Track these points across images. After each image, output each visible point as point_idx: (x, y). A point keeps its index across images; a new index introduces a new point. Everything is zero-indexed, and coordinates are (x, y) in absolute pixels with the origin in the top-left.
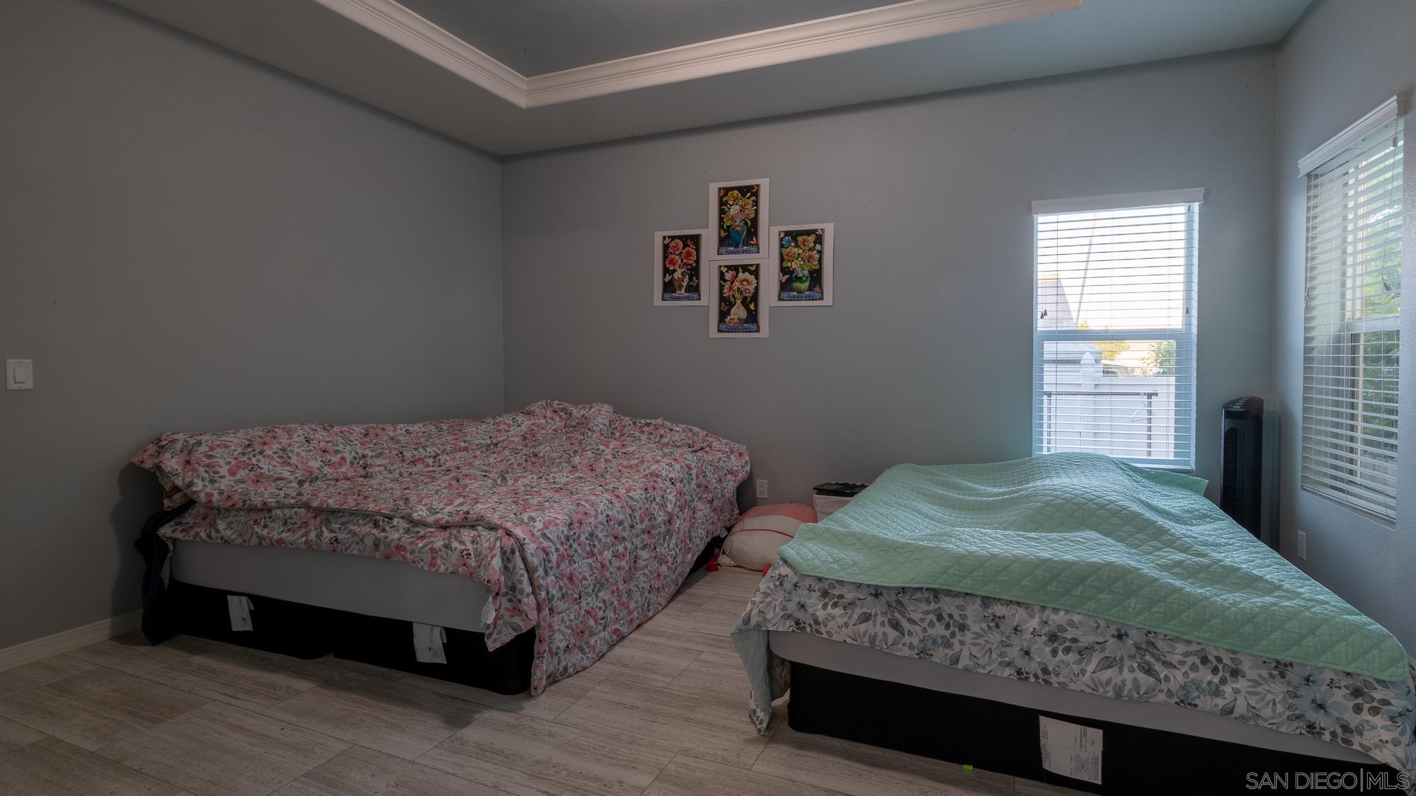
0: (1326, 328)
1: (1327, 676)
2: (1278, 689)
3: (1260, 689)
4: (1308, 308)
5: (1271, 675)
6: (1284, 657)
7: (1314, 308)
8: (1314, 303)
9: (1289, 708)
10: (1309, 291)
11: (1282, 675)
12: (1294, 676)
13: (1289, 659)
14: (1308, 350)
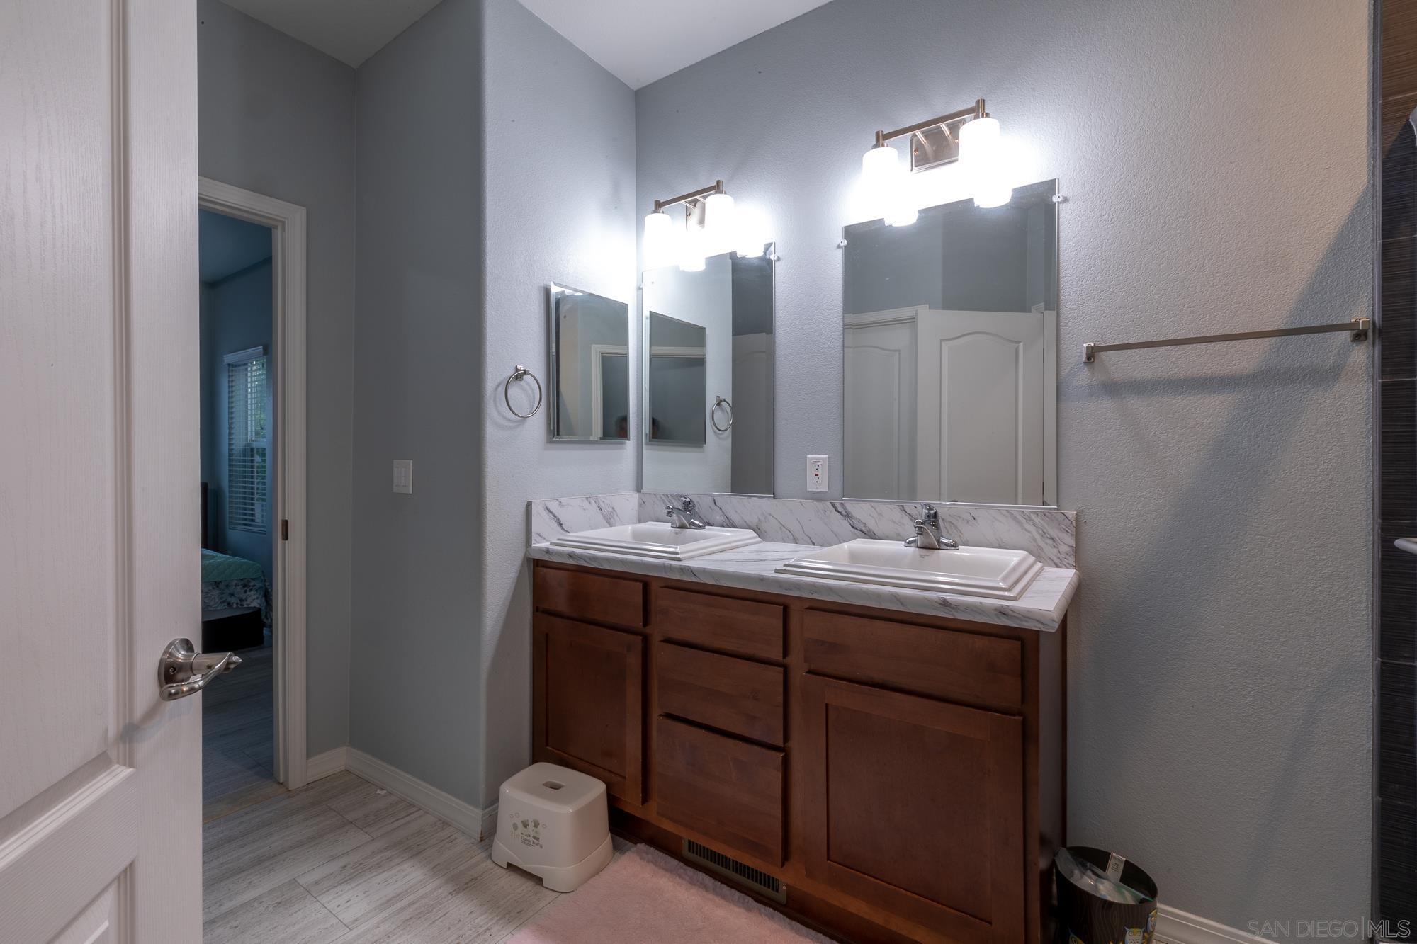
0: (239, 444)
1: (235, 582)
2: (216, 592)
3: (209, 595)
4: (230, 434)
5: (213, 588)
6: (218, 579)
7: (233, 434)
8: (233, 431)
9: (221, 599)
10: (230, 424)
11: (218, 587)
12: (222, 586)
13: (220, 580)
14: (230, 455)
